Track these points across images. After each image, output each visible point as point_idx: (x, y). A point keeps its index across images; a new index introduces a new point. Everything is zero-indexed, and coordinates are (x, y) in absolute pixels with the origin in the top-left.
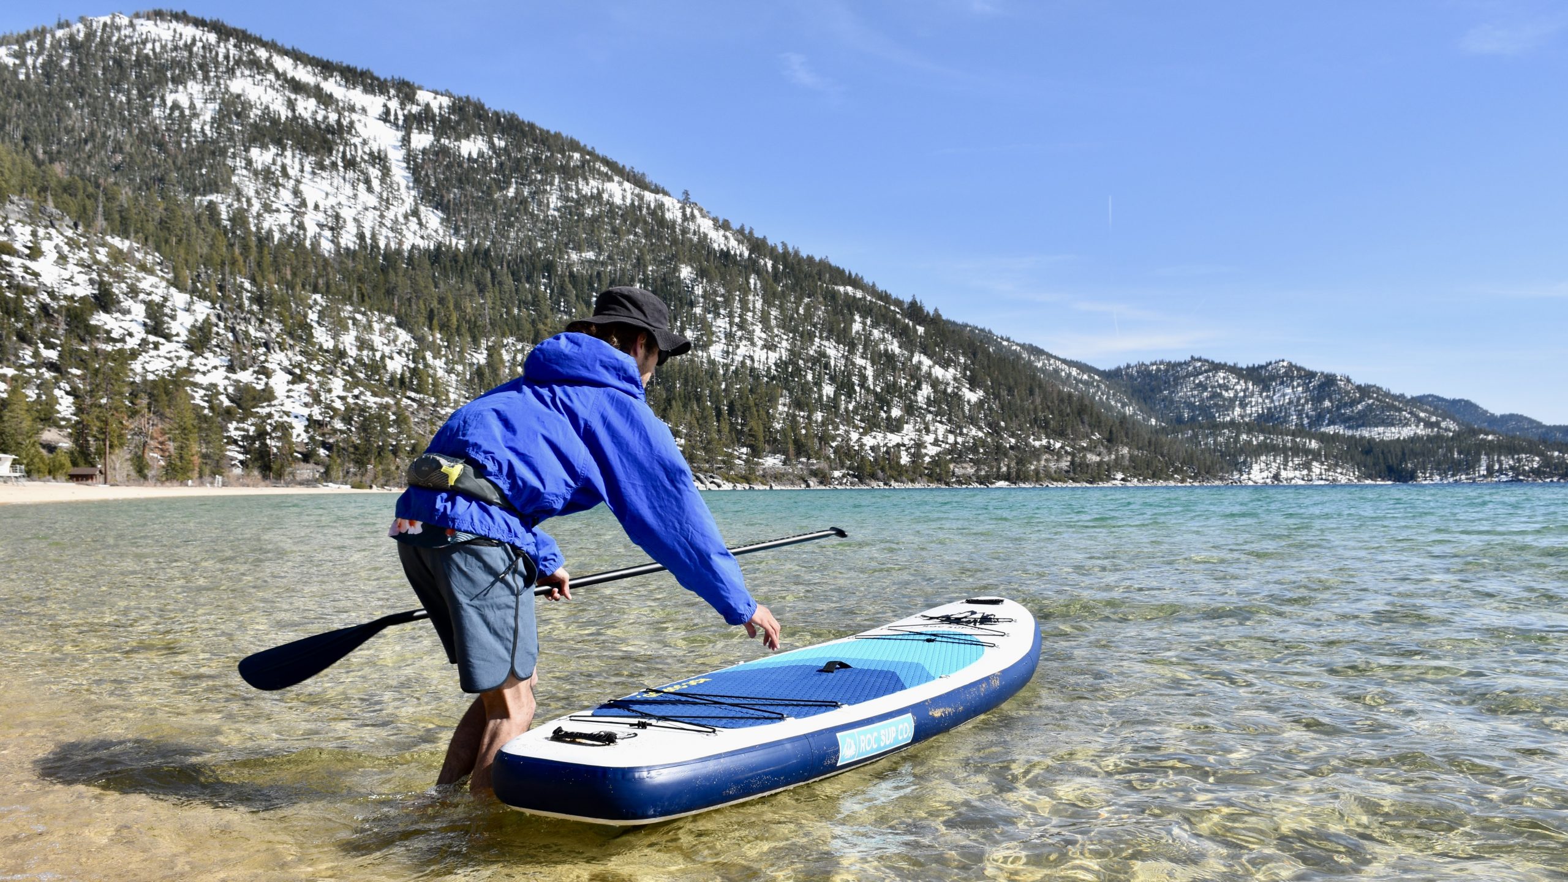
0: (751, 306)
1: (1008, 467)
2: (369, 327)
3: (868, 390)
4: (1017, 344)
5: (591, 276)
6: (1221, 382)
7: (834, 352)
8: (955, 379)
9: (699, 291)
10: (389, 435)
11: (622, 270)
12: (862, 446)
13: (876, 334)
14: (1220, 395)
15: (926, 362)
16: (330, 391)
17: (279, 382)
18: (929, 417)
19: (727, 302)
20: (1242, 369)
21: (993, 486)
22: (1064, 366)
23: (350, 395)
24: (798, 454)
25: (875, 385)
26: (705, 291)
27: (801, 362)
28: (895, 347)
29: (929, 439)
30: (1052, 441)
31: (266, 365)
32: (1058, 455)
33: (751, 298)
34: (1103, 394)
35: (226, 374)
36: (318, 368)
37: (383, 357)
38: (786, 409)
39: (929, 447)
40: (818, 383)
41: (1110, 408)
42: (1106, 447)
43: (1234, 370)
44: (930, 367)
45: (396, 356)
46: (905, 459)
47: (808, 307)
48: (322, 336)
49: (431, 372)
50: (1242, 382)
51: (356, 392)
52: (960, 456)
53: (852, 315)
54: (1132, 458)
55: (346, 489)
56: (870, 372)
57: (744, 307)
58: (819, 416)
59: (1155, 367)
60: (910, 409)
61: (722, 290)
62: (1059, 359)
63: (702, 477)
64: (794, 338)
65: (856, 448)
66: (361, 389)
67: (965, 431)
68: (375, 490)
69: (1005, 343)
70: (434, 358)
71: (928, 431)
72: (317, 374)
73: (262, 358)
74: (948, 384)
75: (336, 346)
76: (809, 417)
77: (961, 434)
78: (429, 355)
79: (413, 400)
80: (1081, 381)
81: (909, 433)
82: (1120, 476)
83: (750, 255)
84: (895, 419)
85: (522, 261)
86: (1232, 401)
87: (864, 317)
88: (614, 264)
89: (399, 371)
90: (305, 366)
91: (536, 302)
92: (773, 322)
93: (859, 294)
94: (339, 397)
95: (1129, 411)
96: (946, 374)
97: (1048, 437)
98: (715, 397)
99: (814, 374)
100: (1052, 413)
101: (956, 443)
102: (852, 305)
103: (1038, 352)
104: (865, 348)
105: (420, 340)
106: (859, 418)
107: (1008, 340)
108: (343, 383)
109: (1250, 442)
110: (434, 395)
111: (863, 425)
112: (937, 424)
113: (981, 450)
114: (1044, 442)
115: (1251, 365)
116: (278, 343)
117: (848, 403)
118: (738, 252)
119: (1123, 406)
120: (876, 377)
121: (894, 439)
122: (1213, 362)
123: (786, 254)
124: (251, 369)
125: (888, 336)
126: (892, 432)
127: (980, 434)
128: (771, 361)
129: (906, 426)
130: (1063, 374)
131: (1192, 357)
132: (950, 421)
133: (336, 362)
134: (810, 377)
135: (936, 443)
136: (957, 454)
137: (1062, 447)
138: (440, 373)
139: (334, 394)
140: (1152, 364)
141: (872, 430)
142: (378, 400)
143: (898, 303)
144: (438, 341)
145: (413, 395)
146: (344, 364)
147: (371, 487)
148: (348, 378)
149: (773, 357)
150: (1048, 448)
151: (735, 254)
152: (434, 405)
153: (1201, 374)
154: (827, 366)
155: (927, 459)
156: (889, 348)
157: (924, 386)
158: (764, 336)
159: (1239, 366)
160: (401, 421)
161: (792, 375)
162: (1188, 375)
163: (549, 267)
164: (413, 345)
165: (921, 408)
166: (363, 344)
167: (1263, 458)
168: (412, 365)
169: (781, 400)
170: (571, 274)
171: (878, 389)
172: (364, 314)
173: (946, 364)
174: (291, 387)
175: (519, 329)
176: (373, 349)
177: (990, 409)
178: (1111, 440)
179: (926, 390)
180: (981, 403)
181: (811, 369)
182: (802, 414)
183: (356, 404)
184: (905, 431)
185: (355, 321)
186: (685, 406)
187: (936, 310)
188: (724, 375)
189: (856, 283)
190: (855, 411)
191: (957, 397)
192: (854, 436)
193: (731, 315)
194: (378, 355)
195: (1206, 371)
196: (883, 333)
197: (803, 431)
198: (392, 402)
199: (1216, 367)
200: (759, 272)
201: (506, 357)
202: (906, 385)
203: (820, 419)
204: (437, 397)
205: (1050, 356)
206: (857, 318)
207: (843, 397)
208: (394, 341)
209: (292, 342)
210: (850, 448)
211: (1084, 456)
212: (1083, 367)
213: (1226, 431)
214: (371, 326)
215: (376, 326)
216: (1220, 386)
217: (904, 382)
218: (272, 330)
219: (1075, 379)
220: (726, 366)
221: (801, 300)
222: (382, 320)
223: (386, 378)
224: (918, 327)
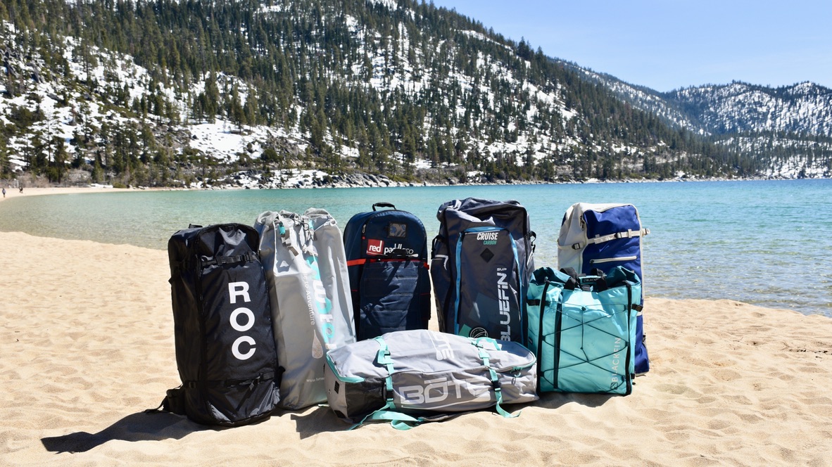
0: (400, 47)
1: (597, 167)
2: (113, 64)
3: (490, 110)
4: (597, 74)
5: (279, 24)
6: (756, 100)
7: (464, 82)
8: (555, 101)
9: (361, 36)
10: (138, 147)
11: (303, 20)
12: (487, 153)
13: (495, 68)
14: (755, 110)
15: (533, 89)
16: (88, 113)
17: (47, 106)
18: (536, 130)
19: (383, 44)
20: (773, 89)
21: (586, 182)
22: (632, 90)
23: (104, 116)
24: (442, 160)
25: (495, 106)
26: (366, 36)
27: (439, 90)
28: (509, 77)
29: (537, 147)
30: (629, 148)
31: (35, 92)
32: (635, 158)
33: (400, 40)
34: (662, 111)
35: (3, 99)
36: (78, 95)
37: (126, 87)
38: (430, 126)
39: (537, 153)
40: (453, 105)
41: (669, 122)
42: (669, 152)
43: (767, 90)
44: (536, 92)
45: (136, 86)
46: (520, 162)
47: (443, 47)
48: (77, 70)
49: (164, 98)
50: (773, 100)
51: (109, 114)
52: (561, 160)
53: (477, 53)
54: (691, 160)
55: (110, 188)
56: (491, 97)
57: (396, 48)
58: (454, 130)
59: (703, 90)
60: (522, 125)
61: (378, 35)
62: (628, 85)
63: (374, 177)
64: (434, 71)
65: (484, 154)
66: (112, 111)
67: (563, 140)
68: (131, 189)
69: (587, 73)
70: (165, 87)
71: (535, 141)
72: (77, 100)
73: (32, 87)
74: (549, 105)
75: (89, 78)
76: (447, 132)
77: (561, 143)
78: (161, 84)
79: (153, 120)
80: (645, 101)
81: (522, 143)
82: (681, 174)
83: (398, 7)
84: (511, 133)
85: (225, 11)
86: (765, 115)
87: (485, 53)
88: (295, 15)
89: (140, 98)
90: (67, 93)
91: (239, 44)
92: (418, 60)
93: (481, 37)
94: (96, 118)
95: (682, 123)
96: (549, 98)
97: (625, 145)
98: (376, 116)
99: (449, 99)
100: (628, 126)
101: (557, 150)
102: (476, 45)
103: (613, 79)
104: (487, 78)
105: (153, 74)
106: (484, 131)
107: (590, 70)
108: (98, 107)
109: (780, 146)
110: (168, 115)
111: (487, 137)
112: (542, 136)
113: (577, 155)
114: (623, 148)
115: (781, 86)
116: (45, 75)
117: (475, 120)
118: (389, 5)
119: (678, 120)
120: (496, 99)
121: (511, 147)
122: (750, 85)
123: (424, 5)
124: (24, 96)
125: (504, 69)
126: (509, 142)
127: (575, 143)
128: (417, 90)
129: (519, 137)
130: (632, 96)
131: (733, 81)
132: (551, 133)
133: (91, 90)
134: (446, 101)
135: (542, 150)
136: (559, 158)
137: (637, 152)
138: (172, 99)
139: (93, 115)
140: (701, 87)
141: (493, 141)
142: (126, 120)
143: (510, 43)
144: (167, 75)
145: (152, 116)
146: (96, 92)
147: (128, 187)
148: (101, 103)
149: (419, 86)
150: (625, 154)
151: (387, 7)
152: (168, 124)
153: (741, 94)
154: (459, 92)
155: (536, 163)
156: (505, 78)
157: (532, 107)
158: (411, 70)
159: (771, 87)
160: (146, 137)
161: (433, 99)
162: (730, 95)
163: (247, 18)
164: (149, 78)
165: (530, 124)
166: (110, 77)
167: (791, 159)
168: (149, 93)
169: (426, 119)
170: (263, 21)
171: (498, 111)
172: (108, 53)
173: (547, 90)
174: (57, 109)
175: (227, 66)
176: (117, 80)
177: (582, 123)
178: (674, 147)
179: (533, 111)
180: (574, 119)
181: (447, 95)
182: (442, 129)
183: (109, 123)
184: (518, 142)
185: (102, 60)
186: (356, 123)
187: (540, 48)
188: (382, 99)
189: (478, 27)
190: (481, 127)
191: (556, 115)
192: (482, 145)
193: (385, 55)
194: (123, 85)
195: (744, 92)
196: (500, 66)
197: (444, 142)
198: (137, 121)
199: (753, 88)
200: (406, 20)
201: (220, 87)
202: (519, 106)
203: (455, 133)
204: (170, 118)
205: (621, 82)
206: (480, 54)
207: (472, 117)
208: (134, 74)
209: (54, 75)
210: (478, 154)
211: (654, 159)
212: (647, 91)
213: (761, 138)
214: (115, 63)
215: (119, 63)
216: (755, 103)
217: (516, 104)
218: (38, 65)
219: (641, 99)
220: (384, 93)
221: (438, 41)
222: (122, 58)
223: (130, 104)
224: (526, 62)
